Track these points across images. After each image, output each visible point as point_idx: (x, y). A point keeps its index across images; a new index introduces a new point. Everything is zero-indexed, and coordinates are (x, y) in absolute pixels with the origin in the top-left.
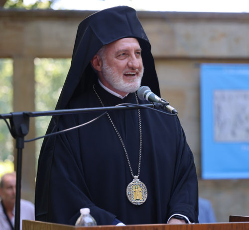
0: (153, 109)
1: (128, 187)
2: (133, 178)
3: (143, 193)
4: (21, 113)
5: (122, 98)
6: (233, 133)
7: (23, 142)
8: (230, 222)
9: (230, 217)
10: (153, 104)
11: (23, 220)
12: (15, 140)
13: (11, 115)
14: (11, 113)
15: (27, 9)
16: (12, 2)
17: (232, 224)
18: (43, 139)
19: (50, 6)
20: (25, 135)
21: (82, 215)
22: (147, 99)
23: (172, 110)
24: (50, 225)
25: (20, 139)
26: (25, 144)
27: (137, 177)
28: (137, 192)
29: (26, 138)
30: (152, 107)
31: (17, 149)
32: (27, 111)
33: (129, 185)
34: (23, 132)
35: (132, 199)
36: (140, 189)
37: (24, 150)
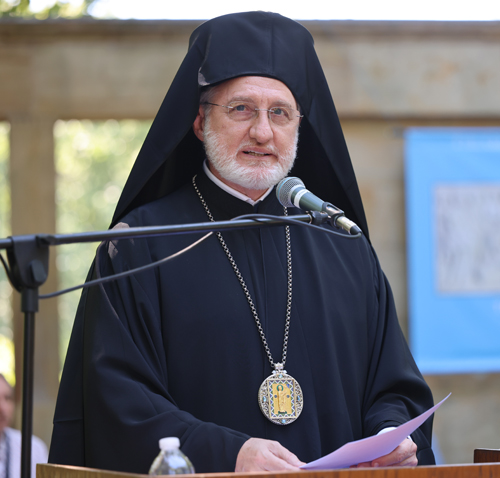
0: (310, 224)
1: (263, 387)
2: (274, 369)
3: (295, 398)
4: (31, 237)
5: (253, 203)
6: (477, 276)
7: (36, 298)
8: (475, 462)
9: (476, 452)
10: (311, 214)
11: (38, 465)
12: (19, 296)
13: (9, 241)
14: (9, 237)
15: (38, 18)
16: (7, 4)
17: (481, 467)
18: (81, 290)
19: (86, 9)
20: (40, 283)
21: (162, 453)
22: (297, 204)
23: (350, 227)
24: (95, 473)
25: (30, 292)
26: (41, 302)
27: (281, 365)
28: (282, 397)
29: (42, 290)
30: (307, 220)
31: (23, 315)
32: (44, 233)
33: (264, 383)
34: (37, 278)
35: (271, 411)
36: (287, 391)
37: (37, 316)
